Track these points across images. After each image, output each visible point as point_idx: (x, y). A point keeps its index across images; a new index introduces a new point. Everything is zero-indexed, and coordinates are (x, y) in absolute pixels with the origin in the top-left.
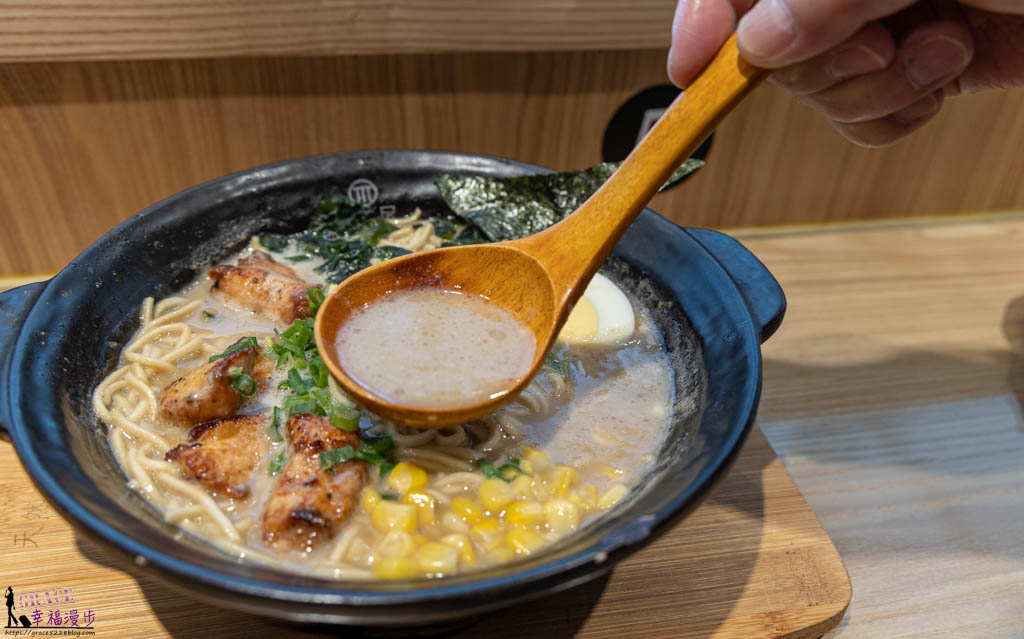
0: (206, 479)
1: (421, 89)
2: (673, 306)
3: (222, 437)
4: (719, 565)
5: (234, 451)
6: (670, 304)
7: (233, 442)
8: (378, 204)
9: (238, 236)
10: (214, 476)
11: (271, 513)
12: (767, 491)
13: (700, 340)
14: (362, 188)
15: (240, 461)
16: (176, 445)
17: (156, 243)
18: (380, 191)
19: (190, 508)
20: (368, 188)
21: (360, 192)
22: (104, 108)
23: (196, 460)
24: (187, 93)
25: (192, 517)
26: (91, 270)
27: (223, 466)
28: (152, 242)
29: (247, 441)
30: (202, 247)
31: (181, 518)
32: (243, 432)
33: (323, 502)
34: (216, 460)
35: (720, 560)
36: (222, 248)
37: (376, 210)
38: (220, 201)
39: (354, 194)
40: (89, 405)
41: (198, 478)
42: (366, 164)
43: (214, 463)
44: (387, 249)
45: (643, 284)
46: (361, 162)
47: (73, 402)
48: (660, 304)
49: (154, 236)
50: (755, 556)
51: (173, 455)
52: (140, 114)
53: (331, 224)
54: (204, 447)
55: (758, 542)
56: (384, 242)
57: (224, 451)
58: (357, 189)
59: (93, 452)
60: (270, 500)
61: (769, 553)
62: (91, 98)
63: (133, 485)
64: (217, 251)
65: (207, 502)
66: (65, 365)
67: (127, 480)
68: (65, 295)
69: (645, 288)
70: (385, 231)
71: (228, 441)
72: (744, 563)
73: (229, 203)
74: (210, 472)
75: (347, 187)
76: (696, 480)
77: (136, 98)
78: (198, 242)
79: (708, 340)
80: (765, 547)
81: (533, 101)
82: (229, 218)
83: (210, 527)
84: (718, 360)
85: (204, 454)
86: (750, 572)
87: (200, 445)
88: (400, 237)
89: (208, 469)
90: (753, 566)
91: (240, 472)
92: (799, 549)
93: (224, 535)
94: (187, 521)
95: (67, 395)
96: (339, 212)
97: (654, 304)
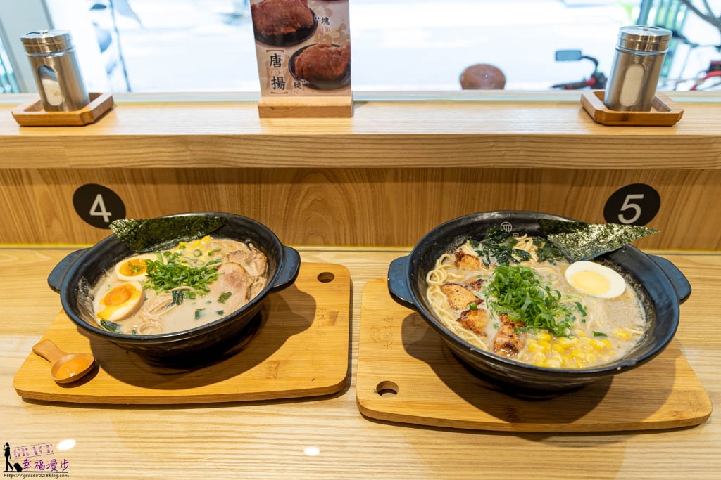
0: (473, 330)
1: (526, 182)
2: (642, 287)
3: (473, 315)
4: (654, 392)
5: (478, 320)
6: (640, 285)
7: (477, 317)
8: (512, 232)
9: (460, 242)
10: (475, 329)
13: (653, 302)
14: (506, 225)
15: (481, 324)
16: (459, 318)
18: (513, 227)
20: (509, 225)
21: (505, 227)
22: (400, 184)
23: (468, 323)
24: (432, 180)
25: (471, 340)
27: (477, 324)
28: (434, 243)
29: (481, 317)
32: (478, 314)
33: (515, 343)
34: (474, 323)
35: (655, 390)
36: (456, 245)
37: (510, 235)
39: (503, 227)
40: (427, 299)
41: (471, 329)
42: (508, 216)
44: (517, 251)
45: (627, 276)
48: (636, 285)
49: (435, 240)
50: (671, 390)
51: (459, 320)
52: (413, 187)
53: (494, 238)
54: (469, 319)
55: (672, 386)
56: (515, 248)
57: (476, 320)
60: (496, 338)
61: (677, 390)
62: (396, 181)
64: (453, 247)
65: (475, 336)
69: (629, 278)
70: (515, 242)
71: (475, 317)
72: (667, 393)
74: (473, 327)
75: (500, 225)
76: (651, 351)
77: (412, 181)
78: (447, 244)
79: (657, 302)
80: (675, 388)
81: (575, 188)
82: (457, 235)
83: (478, 344)
84: (661, 310)
86: (668, 396)
87: (467, 318)
88: (520, 245)
90: (669, 394)
91: (482, 327)
92: (690, 391)
93: (482, 346)
94: (469, 341)
96: (497, 233)
97: (633, 285)
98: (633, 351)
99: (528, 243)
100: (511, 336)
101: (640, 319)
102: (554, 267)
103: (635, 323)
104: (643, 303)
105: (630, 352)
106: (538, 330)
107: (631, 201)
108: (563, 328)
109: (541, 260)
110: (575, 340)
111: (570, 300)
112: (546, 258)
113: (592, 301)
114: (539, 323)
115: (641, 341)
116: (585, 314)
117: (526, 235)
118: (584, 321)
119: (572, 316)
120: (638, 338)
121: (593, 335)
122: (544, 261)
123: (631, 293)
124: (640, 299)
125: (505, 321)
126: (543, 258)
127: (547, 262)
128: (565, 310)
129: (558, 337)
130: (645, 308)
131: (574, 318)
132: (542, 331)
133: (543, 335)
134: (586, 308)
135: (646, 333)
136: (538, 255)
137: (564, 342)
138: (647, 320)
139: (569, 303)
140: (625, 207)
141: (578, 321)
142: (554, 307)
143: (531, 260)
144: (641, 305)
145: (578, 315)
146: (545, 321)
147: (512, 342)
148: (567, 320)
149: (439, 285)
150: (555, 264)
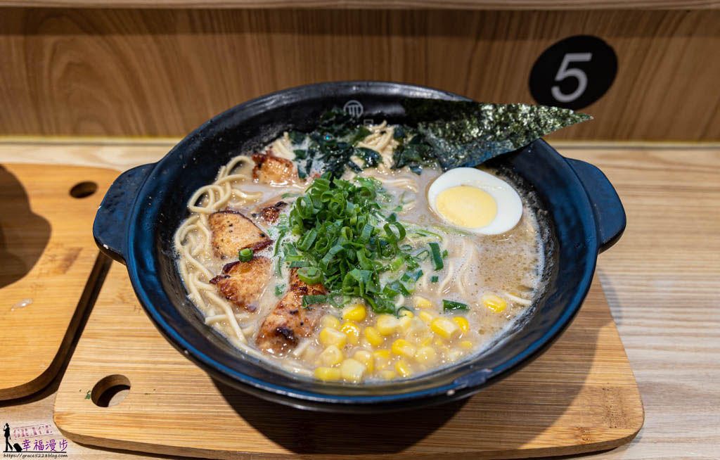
0: (232, 300)
1: (403, 33)
2: (548, 214)
3: (243, 272)
4: (553, 390)
5: (249, 282)
7: (248, 275)
8: (362, 118)
9: (271, 135)
10: (236, 298)
11: (266, 323)
12: (600, 343)
13: (561, 242)
14: (353, 106)
15: (252, 288)
16: (215, 277)
17: (220, 139)
18: (365, 110)
19: (221, 317)
20: (357, 106)
21: (352, 109)
22: (201, 37)
23: (226, 288)
24: (251, 30)
25: (220, 322)
26: (181, 157)
27: (243, 290)
28: (218, 138)
29: (256, 275)
30: (248, 142)
31: (213, 322)
32: (254, 268)
33: (297, 326)
34: (238, 288)
36: (260, 143)
37: (361, 121)
38: (262, 111)
39: (347, 109)
40: (172, 244)
41: (228, 299)
42: (356, 90)
43: (237, 289)
44: (363, 149)
45: (531, 194)
46: (354, 88)
47: (163, 242)
48: (540, 210)
49: (220, 134)
50: (580, 388)
51: (214, 281)
53: (329, 128)
54: (230, 279)
55: (584, 378)
56: (361, 144)
57: (243, 282)
58: (350, 107)
59: (172, 276)
60: (268, 315)
61: (590, 387)
62: (194, 31)
63: (190, 296)
64: (258, 145)
65: (230, 313)
66: (161, 218)
67: (187, 294)
68: (165, 172)
69: (532, 197)
70: (363, 135)
71: (245, 274)
72: (572, 391)
73: (267, 113)
74: (235, 296)
75: (343, 105)
78: (246, 138)
80: (589, 382)
81: (481, 44)
82: (266, 123)
83: (229, 330)
85: (231, 284)
86: (573, 398)
87: (229, 277)
88: (370, 140)
89: (233, 294)
90: (577, 394)
91: (251, 295)
92: (612, 388)
93: (235, 335)
94: (217, 323)
95: (160, 238)
96: (336, 120)
97: (535, 210)
98: (501, 343)
99: (384, 135)
100: (295, 313)
101: (533, 275)
102: (415, 177)
103: (523, 282)
104: (546, 245)
105: (496, 342)
106: (346, 299)
107: (572, 65)
108: (392, 296)
109: (397, 167)
110: (406, 318)
111: (422, 239)
112: (408, 161)
113: (461, 240)
114: (349, 288)
115: (522, 320)
116: (440, 266)
117: (385, 123)
118: (435, 279)
119: (417, 270)
120: (520, 313)
121: (441, 307)
122: (402, 167)
123: (531, 226)
124: (542, 236)
125: (293, 283)
126: (401, 163)
127: (407, 169)
128: (408, 258)
129: (379, 313)
130: (546, 253)
131: (420, 274)
132: (355, 300)
133: (353, 310)
134: (446, 254)
135: (534, 305)
136: (394, 158)
137: (387, 322)
138: (544, 277)
139: (420, 245)
140: (562, 75)
141: (424, 281)
142: (388, 255)
143: (381, 165)
144: (541, 247)
145: (427, 269)
146: (357, 284)
147: (293, 324)
148: (406, 278)
149: (206, 214)
150: (419, 173)
